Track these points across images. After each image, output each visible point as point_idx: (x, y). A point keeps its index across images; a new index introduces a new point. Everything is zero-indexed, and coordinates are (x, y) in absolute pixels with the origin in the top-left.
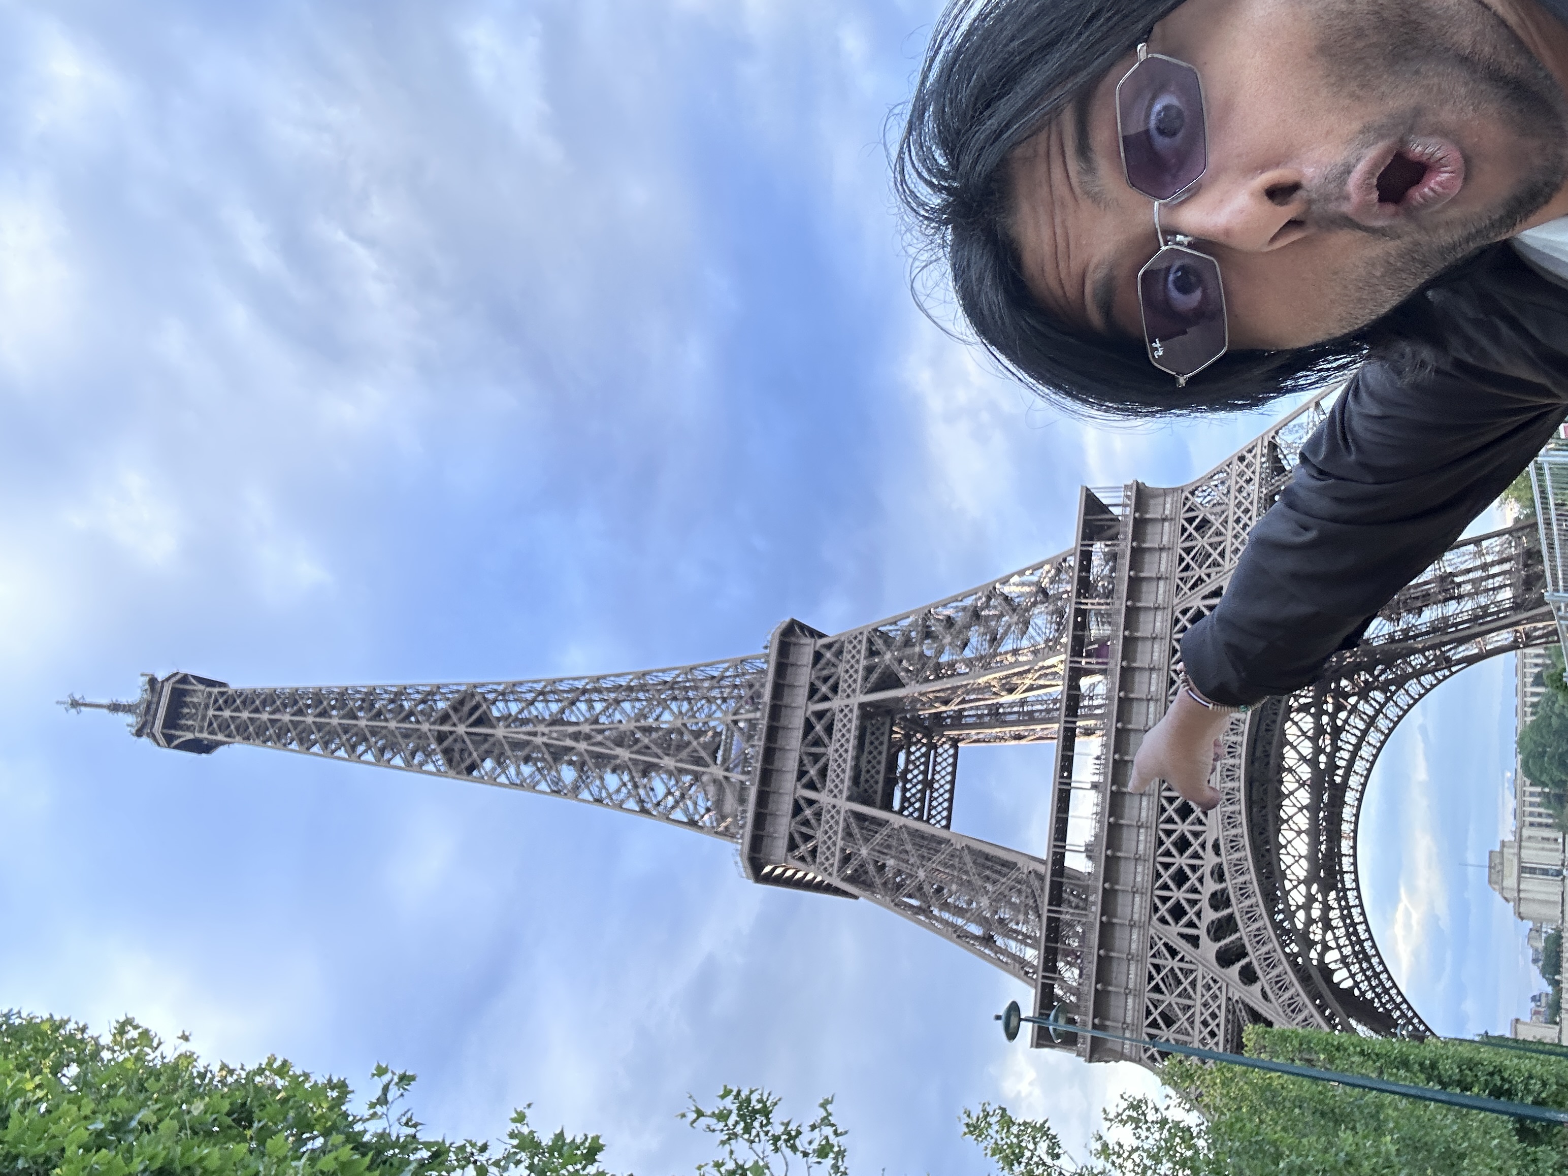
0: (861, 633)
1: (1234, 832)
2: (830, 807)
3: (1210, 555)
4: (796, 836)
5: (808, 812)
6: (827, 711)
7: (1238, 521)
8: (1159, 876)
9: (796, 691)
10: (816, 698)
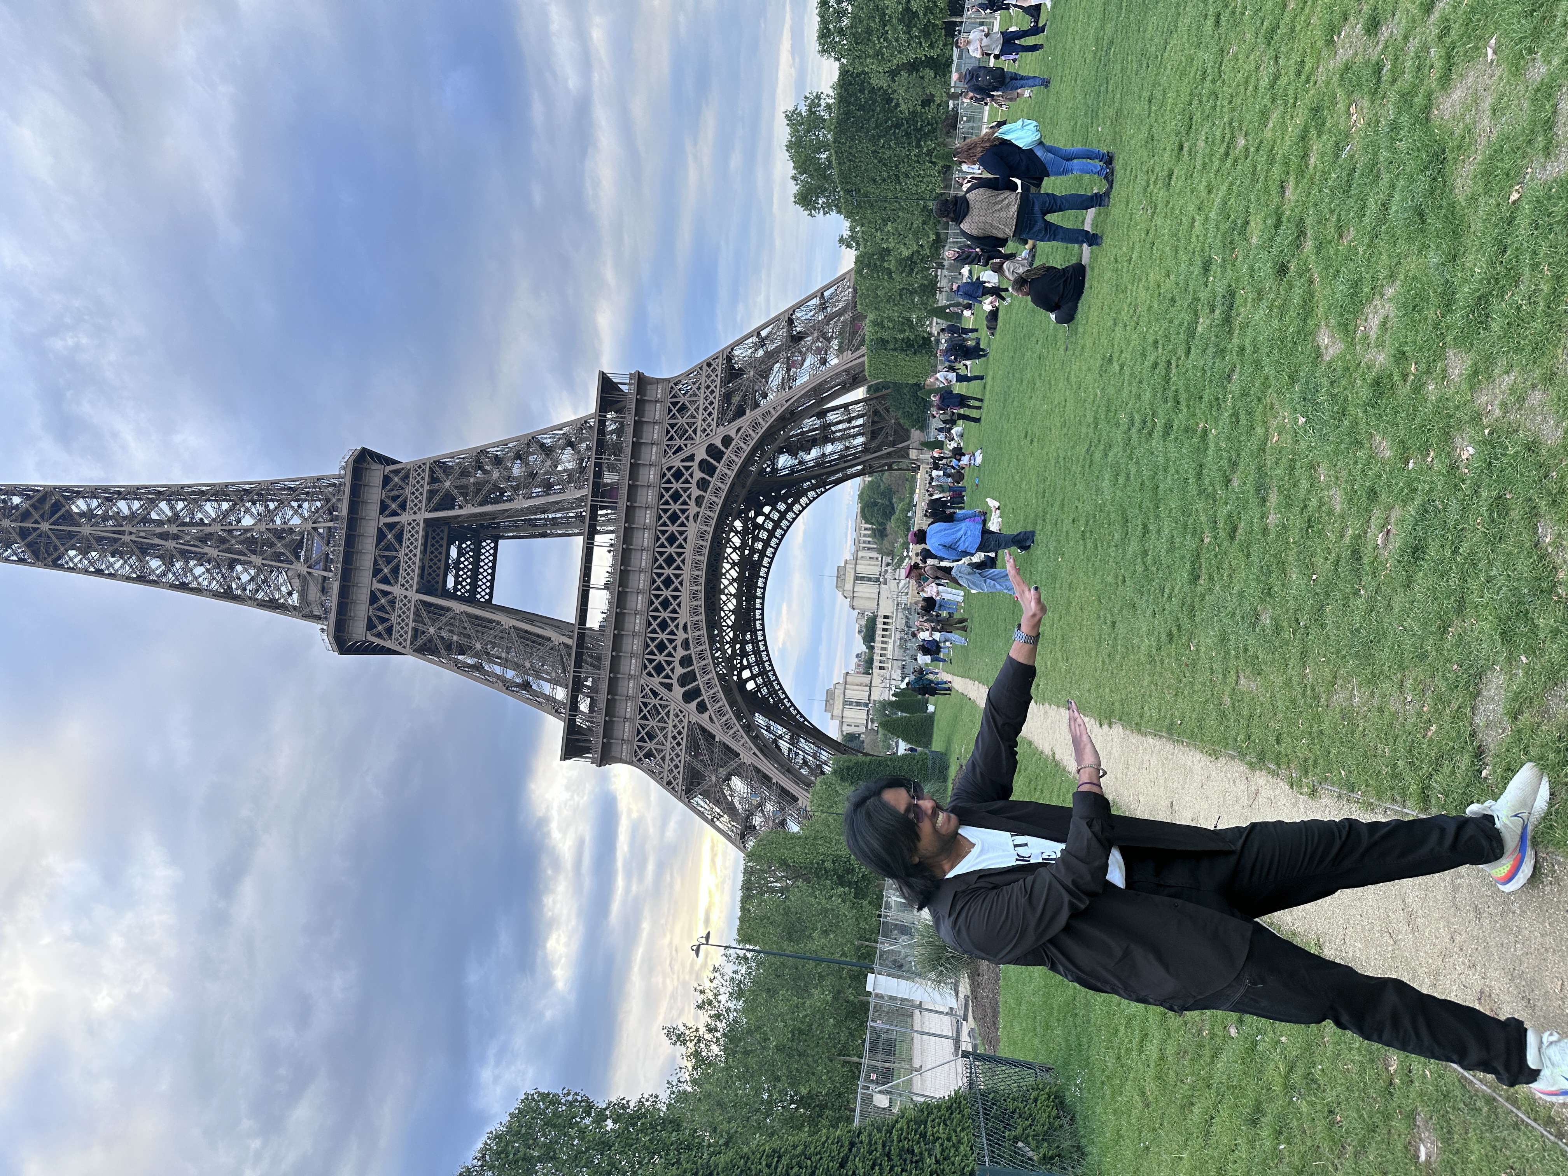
0: (424, 464)
1: (696, 618)
2: (402, 597)
3: (687, 432)
4: (374, 619)
5: (383, 601)
6: (396, 523)
8: (648, 646)
9: (369, 507)
10: (386, 513)
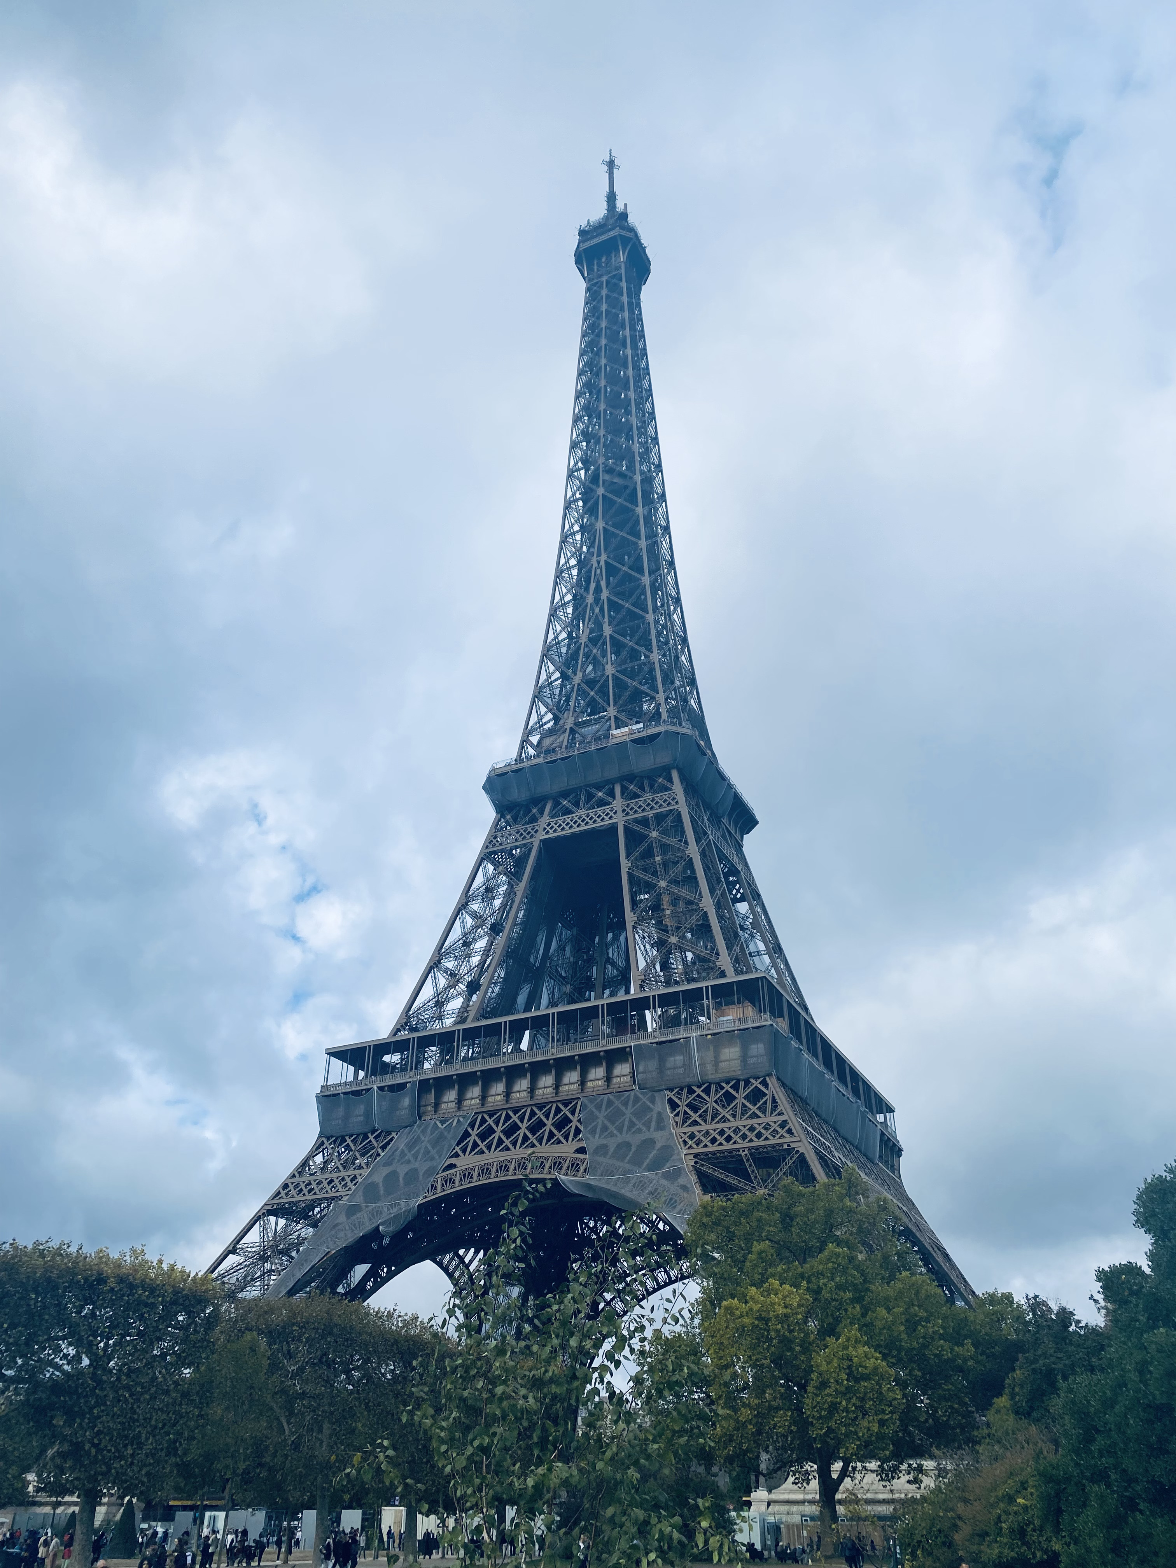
0: (677, 802)
1: (457, 1179)
2: (537, 828)
3: (696, 1112)
5: (535, 809)
6: (614, 797)
7: (722, 1133)
10: (625, 782)
